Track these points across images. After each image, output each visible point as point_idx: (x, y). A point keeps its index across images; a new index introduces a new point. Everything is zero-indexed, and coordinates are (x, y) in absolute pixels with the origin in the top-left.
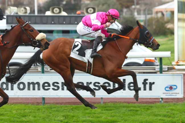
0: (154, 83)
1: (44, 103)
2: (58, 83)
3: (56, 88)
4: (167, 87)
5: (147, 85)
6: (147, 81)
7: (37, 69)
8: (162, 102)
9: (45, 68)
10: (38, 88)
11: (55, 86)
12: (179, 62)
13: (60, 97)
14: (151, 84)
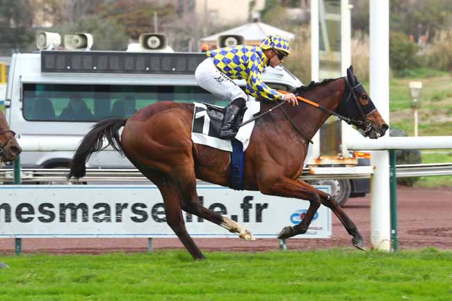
0: (266, 206)
1: (20, 251)
2: (51, 206)
3: (47, 217)
4: (296, 215)
5: (250, 210)
6: (250, 202)
7: (4, 175)
8: (285, 247)
9: (21, 172)
10: (6, 218)
11: (45, 212)
12: (321, 158)
13: (57, 237)
14: (260, 208)
